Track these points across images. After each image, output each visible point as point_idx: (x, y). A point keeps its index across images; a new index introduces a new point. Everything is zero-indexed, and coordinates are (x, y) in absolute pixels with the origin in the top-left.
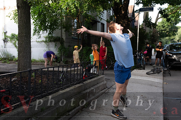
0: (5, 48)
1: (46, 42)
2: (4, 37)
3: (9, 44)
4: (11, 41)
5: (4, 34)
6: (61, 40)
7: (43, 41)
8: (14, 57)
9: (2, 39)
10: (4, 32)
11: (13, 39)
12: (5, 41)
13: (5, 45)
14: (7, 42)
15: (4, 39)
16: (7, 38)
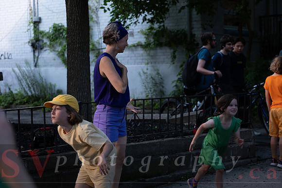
0: (36, 66)
1: (146, 46)
2: (33, 35)
3: (48, 55)
4: (52, 47)
5: (32, 27)
6: (189, 39)
7: (139, 45)
8: (60, 91)
9: (28, 41)
10: (34, 21)
11: (57, 41)
12: (35, 47)
13: (36, 60)
14: (42, 49)
15: (34, 41)
16: (40, 38)
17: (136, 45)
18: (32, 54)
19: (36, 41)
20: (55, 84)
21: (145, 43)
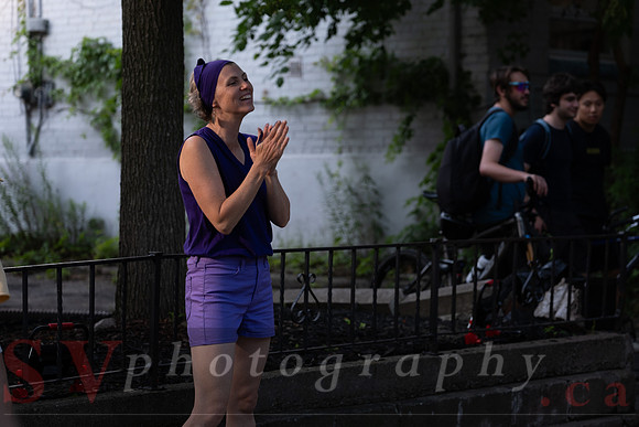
0: (32, 153)
1: (336, 104)
2: (26, 69)
3: (65, 124)
4: (77, 100)
5: (25, 48)
6: (452, 85)
7: (317, 99)
8: (97, 225)
9: (12, 84)
10: (28, 28)
11: (92, 85)
12: (32, 100)
13: (33, 137)
14: (49, 106)
15: (30, 85)
16: (46, 77)
17: (308, 99)
18: (23, 119)
19: (36, 86)
20: (85, 204)
21: (334, 94)
